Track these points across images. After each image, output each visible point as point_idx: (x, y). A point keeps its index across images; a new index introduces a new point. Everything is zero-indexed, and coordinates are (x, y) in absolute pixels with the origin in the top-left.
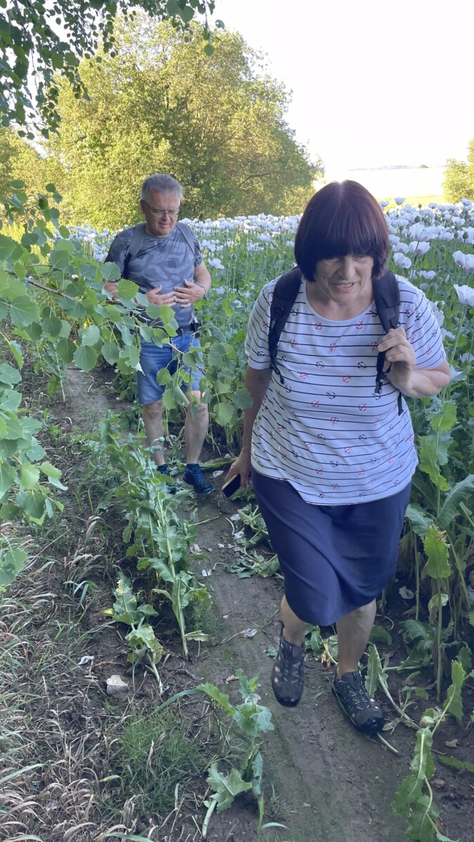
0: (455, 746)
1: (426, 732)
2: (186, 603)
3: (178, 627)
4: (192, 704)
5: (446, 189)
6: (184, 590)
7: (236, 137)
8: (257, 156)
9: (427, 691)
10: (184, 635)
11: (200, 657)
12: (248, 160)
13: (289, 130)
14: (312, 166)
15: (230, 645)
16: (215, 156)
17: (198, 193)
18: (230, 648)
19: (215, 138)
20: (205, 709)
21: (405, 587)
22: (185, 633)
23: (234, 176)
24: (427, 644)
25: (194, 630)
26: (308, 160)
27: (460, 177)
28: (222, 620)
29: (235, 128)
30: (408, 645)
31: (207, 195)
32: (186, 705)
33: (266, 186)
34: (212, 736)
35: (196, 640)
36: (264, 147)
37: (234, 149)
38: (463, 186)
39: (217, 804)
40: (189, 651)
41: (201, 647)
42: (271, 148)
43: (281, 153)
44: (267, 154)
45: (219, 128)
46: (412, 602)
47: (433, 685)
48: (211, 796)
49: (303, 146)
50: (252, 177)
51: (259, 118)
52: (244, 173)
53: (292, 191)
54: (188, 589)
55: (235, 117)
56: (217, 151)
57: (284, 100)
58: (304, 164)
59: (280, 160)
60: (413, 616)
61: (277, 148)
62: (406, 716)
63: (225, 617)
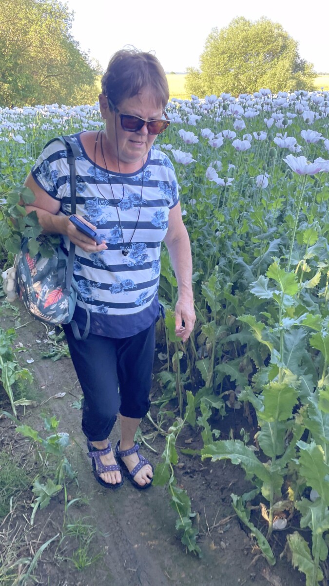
0: (190, 442)
1: (171, 436)
2: (13, 381)
3: (8, 398)
4: (21, 446)
5: (188, 90)
6: (11, 373)
7: (34, 45)
8: (51, 60)
9: (174, 413)
10: (12, 403)
11: (26, 415)
12: (45, 63)
13: (74, 41)
14: (94, 70)
15: (47, 405)
16: (19, 59)
17: (9, 88)
18: (47, 407)
19: (18, 46)
20: (31, 448)
21: (161, 353)
22: (14, 401)
23: (36, 75)
24: (173, 384)
25: (20, 399)
26: (90, 65)
27: (196, 82)
28: (41, 390)
29: (32, 38)
30: (163, 387)
31: (15, 89)
32: (17, 448)
33: (61, 84)
34: (36, 463)
35: (22, 405)
36: (57, 54)
37: (33, 54)
38: (199, 87)
39: (40, 503)
40: (18, 413)
41: (26, 409)
42: (62, 56)
43: (70, 59)
44: (58, 59)
45: (20, 38)
46: (165, 361)
47: (177, 409)
48: (36, 500)
49: (86, 54)
50: (50, 76)
51: (50, 32)
52: (42, 73)
53: (80, 88)
54: (13, 372)
55: (32, 30)
56: (20, 55)
57: (68, 19)
58: (88, 67)
59: (69, 64)
60: (166, 369)
61: (66, 55)
62: (162, 430)
63: (43, 387)
